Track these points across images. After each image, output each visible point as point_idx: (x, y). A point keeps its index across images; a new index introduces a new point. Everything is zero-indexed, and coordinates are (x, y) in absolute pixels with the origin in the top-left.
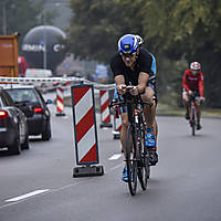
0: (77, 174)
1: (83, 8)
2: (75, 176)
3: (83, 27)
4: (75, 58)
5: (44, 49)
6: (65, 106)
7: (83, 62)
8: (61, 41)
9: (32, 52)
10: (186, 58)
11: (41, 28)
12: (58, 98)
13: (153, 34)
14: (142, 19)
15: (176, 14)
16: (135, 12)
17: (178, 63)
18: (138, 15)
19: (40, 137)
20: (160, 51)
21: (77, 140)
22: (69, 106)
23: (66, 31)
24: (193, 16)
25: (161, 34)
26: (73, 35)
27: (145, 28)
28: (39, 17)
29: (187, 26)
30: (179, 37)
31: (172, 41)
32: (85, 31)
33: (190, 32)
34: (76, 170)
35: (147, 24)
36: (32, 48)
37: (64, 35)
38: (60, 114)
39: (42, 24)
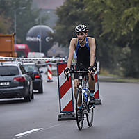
0: (60, 119)
1: (64, 14)
2: (59, 120)
3: (64, 26)
4: (59, 46)
5: (40, 40)
6: (53, 75)
7: (64, 48)
8: (50, 35)
9: (32, 42)
10: (129, 46)
11: (38, 26)
12: (49, 70)
13: (108, 31)
14: (101, 21)
15: (123, 18)
16: (97, 17)
17: (124, 49)
18: (99, 18)
19: (37, 91)
20: (113, 42)
21: (60, 97)
22: (55, 76)
23: (53, 29)
24: (134, 19)
25: (114, 31)
26: (57, 31)
27: (103, 27)
28: (37, 20)
29: (130, 25)
30: (125, 33)
31: (121, 35)
32: (66, 29)
33: (132, 30)
34: (60, 116)
35: (104, 24)
36: (33, 39)
37: (52, 32)
38: (50, 81)
39: (39, 24)
